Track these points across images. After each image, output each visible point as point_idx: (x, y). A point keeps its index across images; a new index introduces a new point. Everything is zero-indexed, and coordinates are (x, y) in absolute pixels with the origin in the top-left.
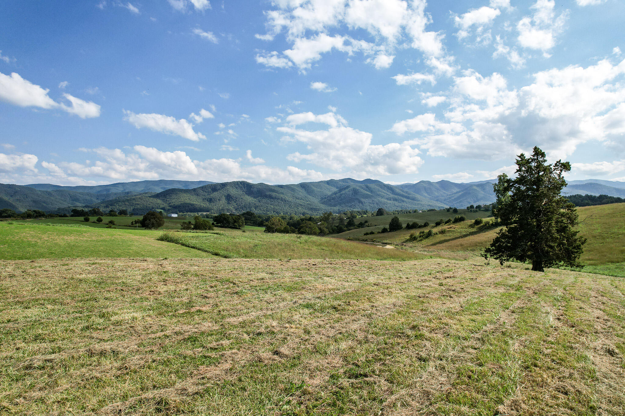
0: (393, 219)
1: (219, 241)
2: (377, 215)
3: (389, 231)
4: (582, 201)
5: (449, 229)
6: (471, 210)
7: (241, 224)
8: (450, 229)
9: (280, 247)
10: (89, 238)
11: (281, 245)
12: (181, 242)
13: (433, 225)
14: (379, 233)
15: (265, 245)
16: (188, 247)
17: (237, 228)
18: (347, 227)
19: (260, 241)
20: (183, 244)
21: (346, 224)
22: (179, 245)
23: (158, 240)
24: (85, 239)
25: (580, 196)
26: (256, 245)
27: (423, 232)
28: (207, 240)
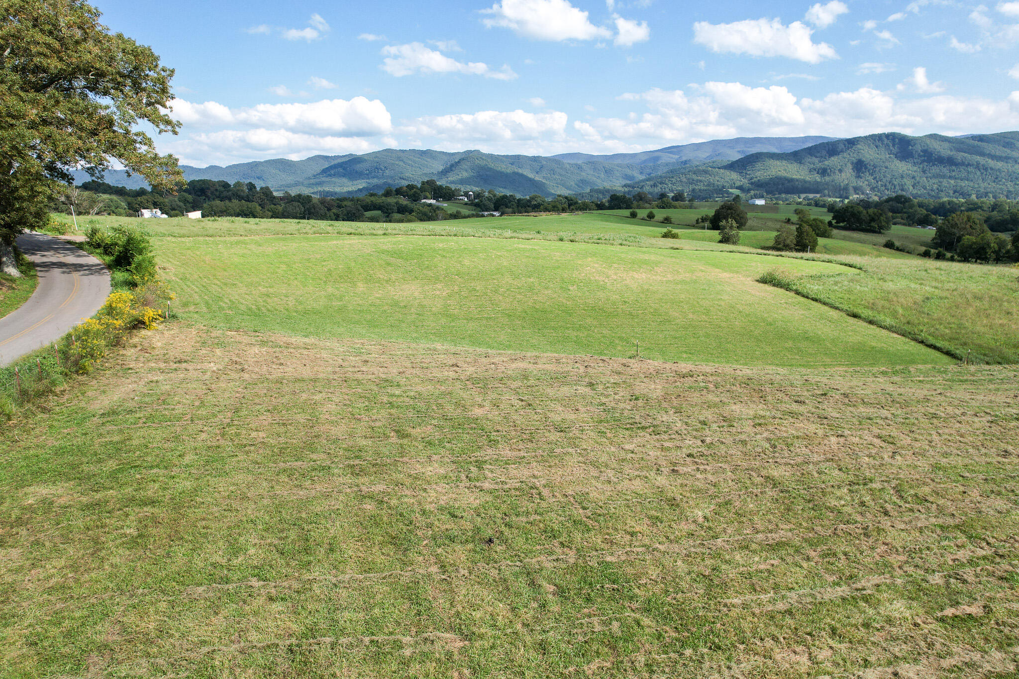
1: (858, 287)
7: (883, 224)
9: (978, 303)
10: (664, 276)
11: (980, 299)
12: (794, 288)
15: (946, 298)
16: (807, 297)
19: (936, 288)
20: (798, 293)
22: (792, 294)
23: (757, 281)
24: (659, 278)
26: (928, 298)
28: (836, 283)
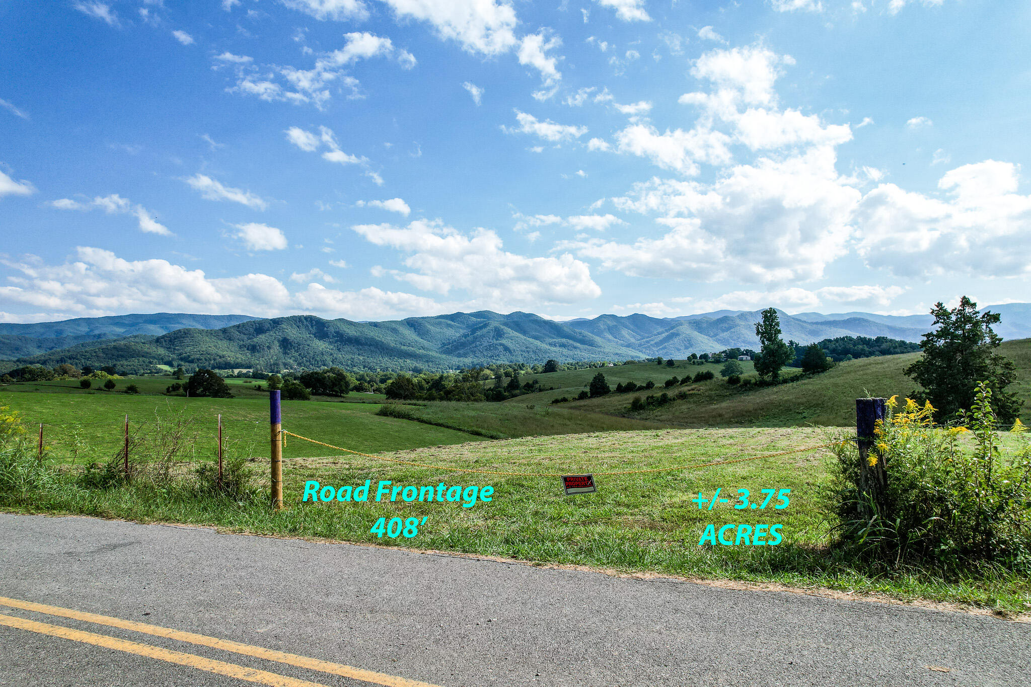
0: (595, 378)
2: (545, 371)
3: (589, 395)
4: (854, 346)
5: (691, 392)
6: (694, 362)
7: (344, 388)
8: (693, 392)
13: (660, 385)
14: (574, 399)
17: (336, 396)
18: (508, 391)
21: (506, 385)
23: (378, 414)
25: (850, 339)
27: (652, 397)
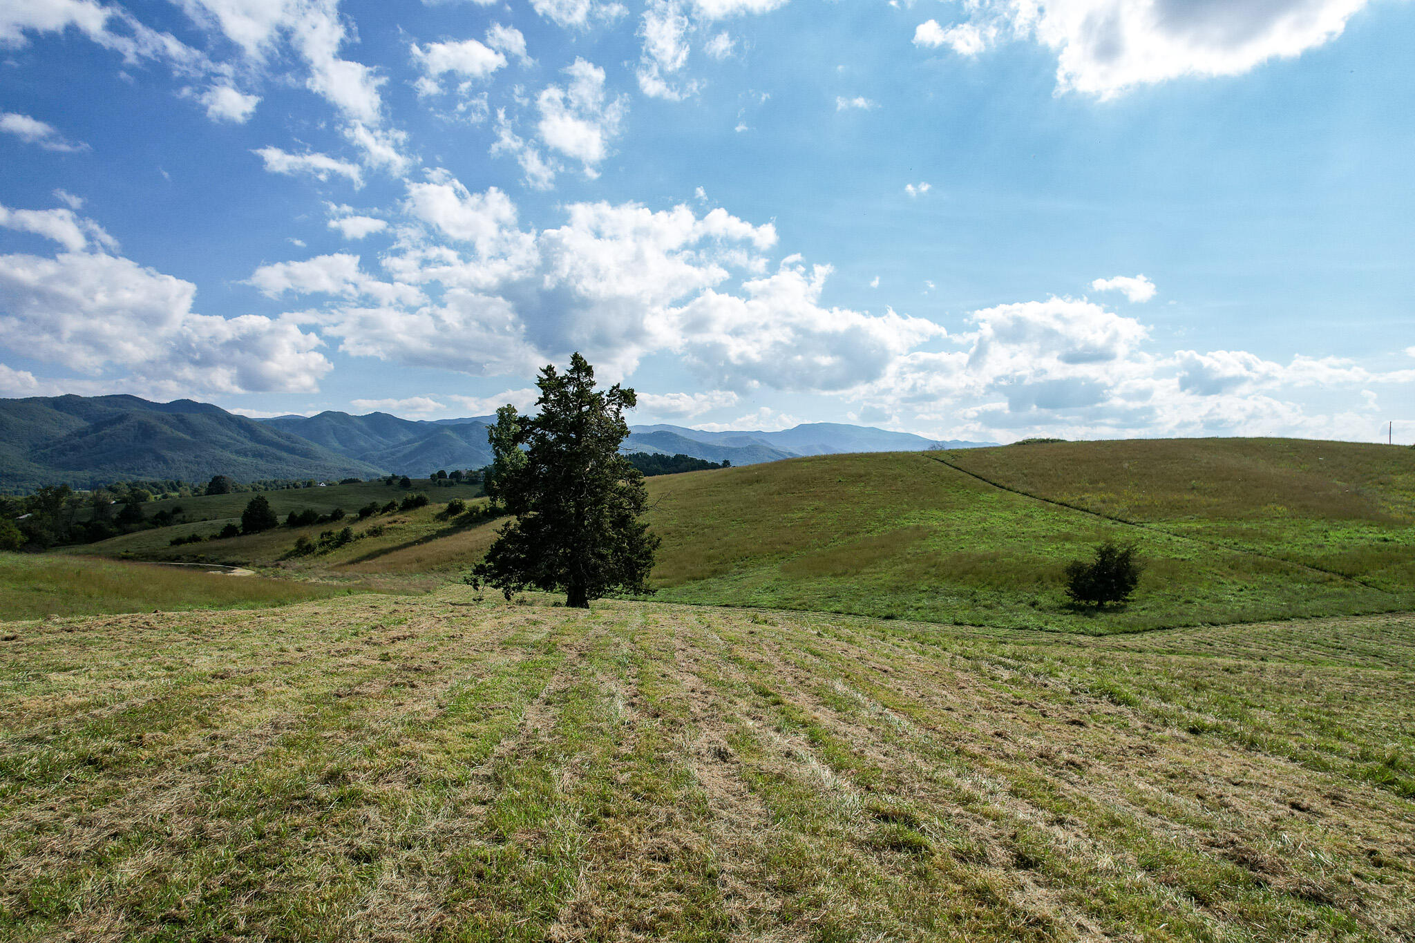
0: (251, 503)
2: (210, 492)
3: (241, 531)
5: (390, 526)
6: (440, 483)
8: (394, 525)
13: (353, 515)
14: (213, 537)
18: (118, 525)
21: (114, 516)
27: (330, 534)
